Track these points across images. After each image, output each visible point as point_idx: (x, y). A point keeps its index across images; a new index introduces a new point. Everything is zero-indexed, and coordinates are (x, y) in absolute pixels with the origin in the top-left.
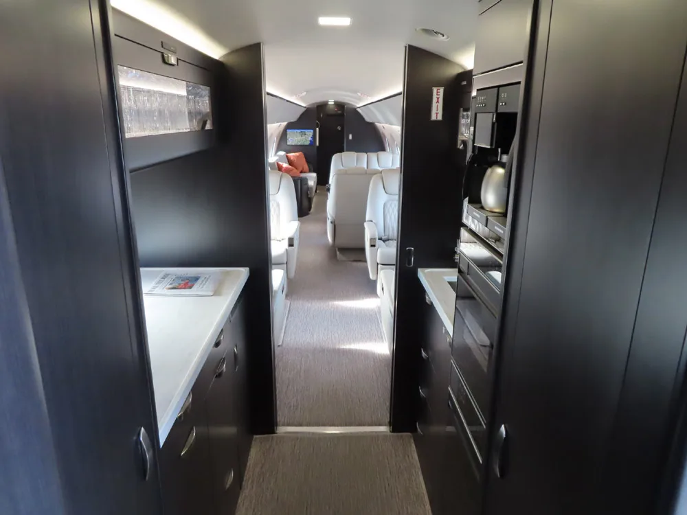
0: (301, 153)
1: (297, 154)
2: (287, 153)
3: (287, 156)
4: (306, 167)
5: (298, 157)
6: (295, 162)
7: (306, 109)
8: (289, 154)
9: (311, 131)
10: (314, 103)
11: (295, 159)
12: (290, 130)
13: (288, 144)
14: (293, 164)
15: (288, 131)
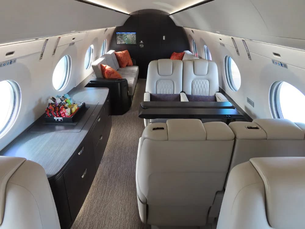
0: (127, 50)
1: (124, 52)
2: (116, 51)
3: (115, 54)
4: (131, 62)
5: (124, 54)
6: (122, 58)
7: (130, 16)
8: (117, 52)
9: (134, 33)
10: (136, 11)
11: (122, 56)
12: (119, 33)
13: (117, 43)
14: (120, 60)
15: (117, 33)
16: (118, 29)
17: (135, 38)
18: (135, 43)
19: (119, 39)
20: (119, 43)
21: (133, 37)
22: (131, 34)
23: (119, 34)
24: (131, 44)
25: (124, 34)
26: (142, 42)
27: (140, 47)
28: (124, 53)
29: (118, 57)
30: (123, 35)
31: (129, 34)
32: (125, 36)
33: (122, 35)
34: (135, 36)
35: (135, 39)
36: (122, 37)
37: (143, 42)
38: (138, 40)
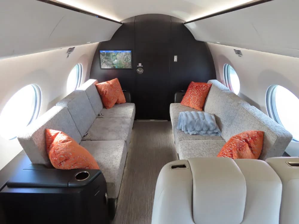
0: (116, 79)
2: (99, 81)
3: (97, 87)
4: (122, 97)
5: (111, 85)
6: (107, 93)
7: (122, 25)
8: (100, 84)
9: (128, 52)
10: (132, 18)
11: (107, 90)
12: (104, 51)
13: (102, 68)
14: (104, 96)
15: (101, 52)
16: (103, 46)
17: (130, 59)
18: (129, 67)
19: (105, 61)
20: (104, 66)
21: (127, 57)
22: (124, 53)
23: (104, 53)
24: (124, 68)
25: (112, 53)
26: (140, 65)
27: (137, 73)
28: (111, 83)
29: (101, 91)
30: (111, 56)
31: (120, 53)
32: (115, 56)
33: (108, 55)
34: (130, 57)
35: (130, 61)
36: (110, 58)
37: (142, 65)
38: (134, 62)
